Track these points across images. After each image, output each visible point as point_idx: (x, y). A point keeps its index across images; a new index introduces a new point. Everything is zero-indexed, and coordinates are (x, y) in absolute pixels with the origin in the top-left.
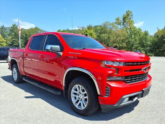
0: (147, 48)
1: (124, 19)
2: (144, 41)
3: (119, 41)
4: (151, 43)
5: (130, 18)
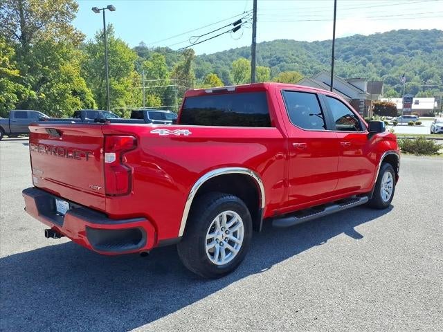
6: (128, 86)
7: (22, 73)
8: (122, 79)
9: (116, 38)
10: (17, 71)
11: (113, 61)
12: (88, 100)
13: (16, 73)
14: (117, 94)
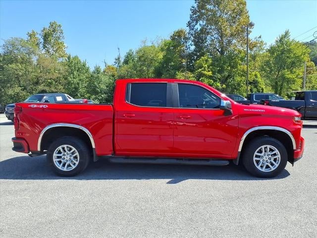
0: (102, 96)
1: (46, 37)
2: (96, 83)
3: (50, 81)
4: (107, 87)
5: (59, 38)
6: (299, 74)
7: (214, 73)
8: (294, 70)
9: (291, 40)
10: (211, 72)
11: (288, 57)
12: (260, 87)
13: (210, 73)
14: (289, 81)
